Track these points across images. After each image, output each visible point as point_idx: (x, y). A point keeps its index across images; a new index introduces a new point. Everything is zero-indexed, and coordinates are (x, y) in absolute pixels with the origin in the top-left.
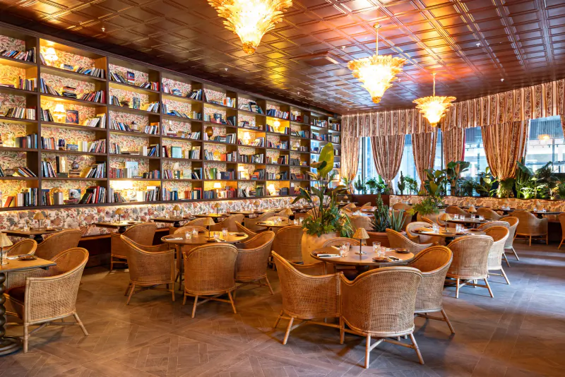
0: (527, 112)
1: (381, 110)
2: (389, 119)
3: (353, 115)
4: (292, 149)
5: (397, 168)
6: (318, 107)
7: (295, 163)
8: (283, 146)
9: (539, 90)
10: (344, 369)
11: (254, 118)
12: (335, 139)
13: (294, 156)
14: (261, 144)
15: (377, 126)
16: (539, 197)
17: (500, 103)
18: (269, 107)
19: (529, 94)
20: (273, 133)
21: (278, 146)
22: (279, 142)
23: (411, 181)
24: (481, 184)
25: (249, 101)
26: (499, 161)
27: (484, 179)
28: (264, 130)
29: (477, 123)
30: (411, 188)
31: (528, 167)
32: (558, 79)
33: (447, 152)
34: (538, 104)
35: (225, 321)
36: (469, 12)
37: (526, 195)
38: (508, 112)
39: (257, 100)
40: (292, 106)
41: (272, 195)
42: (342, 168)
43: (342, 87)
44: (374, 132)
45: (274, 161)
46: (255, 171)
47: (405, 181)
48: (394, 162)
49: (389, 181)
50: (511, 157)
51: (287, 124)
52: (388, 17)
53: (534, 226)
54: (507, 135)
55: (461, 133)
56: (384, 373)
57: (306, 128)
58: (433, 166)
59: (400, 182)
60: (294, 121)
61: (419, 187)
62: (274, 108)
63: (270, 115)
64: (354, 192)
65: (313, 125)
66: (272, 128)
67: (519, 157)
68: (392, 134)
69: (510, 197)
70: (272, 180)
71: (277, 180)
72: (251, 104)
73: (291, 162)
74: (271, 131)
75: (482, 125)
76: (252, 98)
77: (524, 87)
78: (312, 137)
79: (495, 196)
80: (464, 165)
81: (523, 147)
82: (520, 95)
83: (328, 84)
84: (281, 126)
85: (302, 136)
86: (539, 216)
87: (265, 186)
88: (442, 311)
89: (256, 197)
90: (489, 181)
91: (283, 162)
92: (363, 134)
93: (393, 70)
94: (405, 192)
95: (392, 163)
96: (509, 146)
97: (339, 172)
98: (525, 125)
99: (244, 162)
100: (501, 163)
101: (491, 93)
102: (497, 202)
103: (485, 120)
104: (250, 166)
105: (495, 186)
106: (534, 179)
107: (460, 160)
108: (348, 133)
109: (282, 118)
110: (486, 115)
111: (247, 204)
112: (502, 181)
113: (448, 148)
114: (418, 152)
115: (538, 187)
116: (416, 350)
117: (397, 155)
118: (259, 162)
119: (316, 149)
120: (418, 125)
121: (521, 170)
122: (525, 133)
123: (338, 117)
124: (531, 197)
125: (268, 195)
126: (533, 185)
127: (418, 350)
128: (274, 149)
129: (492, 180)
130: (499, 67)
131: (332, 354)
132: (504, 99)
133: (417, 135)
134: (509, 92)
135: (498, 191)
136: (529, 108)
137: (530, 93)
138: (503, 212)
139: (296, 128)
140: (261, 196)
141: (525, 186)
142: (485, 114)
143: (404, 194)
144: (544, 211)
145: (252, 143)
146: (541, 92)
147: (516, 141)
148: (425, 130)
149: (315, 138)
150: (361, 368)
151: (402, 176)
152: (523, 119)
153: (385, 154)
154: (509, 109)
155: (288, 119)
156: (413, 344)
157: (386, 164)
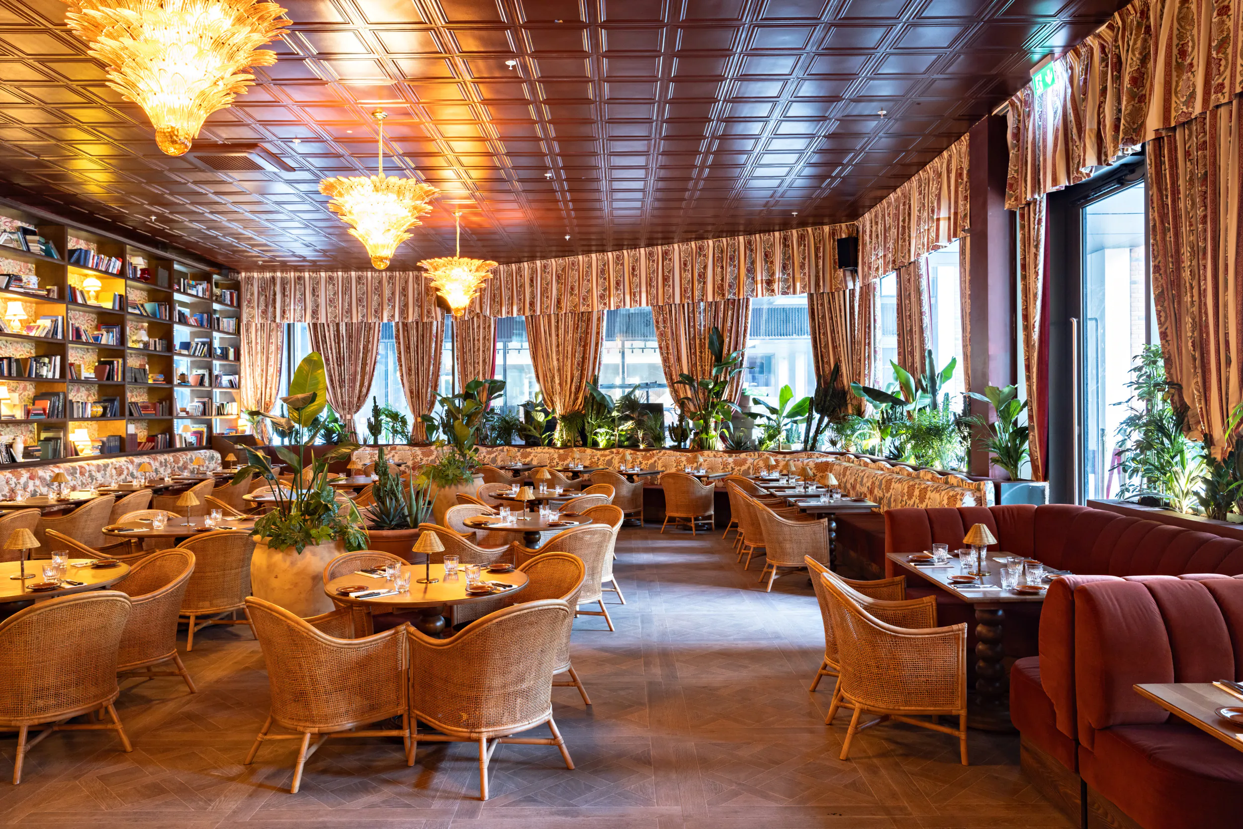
0: (602, 297)
1: (331, 268)
2: (347, 289)
3: (268, 275)
4: (130, 344)
5: (364, 390)
6: (188, 251)
7: (138, 378)
8: (108, 339)
9: (619, 260)
10: (446, 812)
11: (32, 266)
12: (228, 324)
13: (134, 362)
14: (55, 332)
15: (322, 301)
16: (620, 445)
17: (558, 277)
18: (72, 243)
19: (604, 265)
20: (85, 305)
21: (96, 338)
22: (98, 328)
23: (395, 416)
24: (526, 422)
25: (20, 224)
26: (557, 381)
27: (534, 414)
28: (61, 298)
29: (519, 310)
30: (395, 432)
31: (603, 391)
32: (648, 245)
33: (463, 359)
34: (618, 284)
35: (114, 774)
36: (550, 122)
37: (602, 442)
38: (572, 294)
39: (41, 223)
40: (130, 245)
41: (81, 455)
42: (243, 389)
43: (248, 208)
44: (315, 313)
45: (87, 373)
46: (36, 398)
47: (383, 417)
48: (359, 377)
49: (348, 417)
50: (577, 374)
51: (119, 286)
52: (407, 102)
53: (624, 497)
54: (570, 335)
55: (489, 326)
56: (520, 801)
57: (164, 299)
58: (436, 386)
59: (372, 420)
60: (135, 279)
61: (410, 428)
62: (82, 245)
63: (77, 264)
64: (270, 440)
65: (179, 291)
66: (82, 292)
67: (590, 374)
68: (354, 321)
69: (576, 446)
70: (83, 419)
71: (93, 418)
72: (25, 232)
73: (128, 375)
74: (80, 300)
75: (528, 313)
76: (28, 217)
77: (596, 251)
78: (176, 317)
79: (551, 444)
80: (497, 387)
81: (595, 358)
82: (590, 265)
83: (216, 198)
84: (103, 289)
85: (154, 315)
86: (630, 478)
87: (65, 435)
88: (570, 671)
89: (44, 462)
90: (541, 418)
91: (110, 377)
92: (291, 317)
93: (415, 208)
94: (382, 441)
95: (354, 381)
96: (573, 355)
97: (237, 398)
98: (599, 319)
99: (10, 377)
100: (560, 384)
101: (543, 258)
102: (556, 456)
103: (532, 304)
104: (22, 384)
105: (551, 426)
106: (615, 414)
107: (488, 377)
108: (257, 312)
109: (106, 272)
110: (533, 296)
111: (23, 480)
112: (563, 418)
113: (464, 353)
114: (408, 359)
115: (620, 428)
116: (560, 746)
117: (364, 364)
118: (50, 376)
119: (186, 346)
120: (406, 305)
121: (594, 398)
122: (598, 333)
123: (232, 275)
124: (610, 446)
125: (73, 454)
126: (613, 423)
127: (564, 746)
128: (87, 343)
129: (546, 416)
130: (569, 215)
131: (404, 789)
132: (564, 270)
133: (405, 325)
134: (572, 258)
135: (557, 435)
136: (605, 290)
137: (606, 264)
138: (571, 474)
139: (137, 295)
140: (56, 459)
141: (600, 427)
142: (532, 293)
143: (380, 442)
144: (637, 470)
145: (30, 328)
146: (622, 264)
147: (584, 346)
148: (421, 316)
149: (183, 320)
150: (475, 802)
151: (376, 407)
152: (595, 310)
153: (340, 360)
154: (572, 289)
155: (122, 274)
156: (555, 737)
157: (342, 382)
